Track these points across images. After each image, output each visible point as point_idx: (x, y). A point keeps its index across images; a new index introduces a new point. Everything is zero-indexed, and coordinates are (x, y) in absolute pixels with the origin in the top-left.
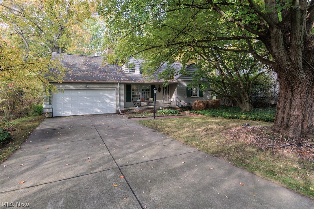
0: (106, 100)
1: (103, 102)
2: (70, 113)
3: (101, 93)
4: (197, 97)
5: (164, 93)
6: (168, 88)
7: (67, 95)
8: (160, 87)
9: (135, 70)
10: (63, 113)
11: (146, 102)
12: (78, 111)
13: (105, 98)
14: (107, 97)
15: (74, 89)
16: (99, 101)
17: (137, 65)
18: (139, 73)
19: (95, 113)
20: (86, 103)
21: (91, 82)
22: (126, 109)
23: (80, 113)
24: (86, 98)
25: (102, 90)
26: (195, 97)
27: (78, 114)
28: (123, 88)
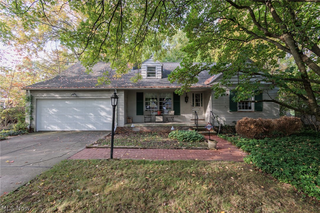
0: (101, 113)
1: (98, 116)
2: (56, 128)
3: (95, 104)
4: (250, 112)
5: (193, 104)
6: (202, 97)
7: (53, 105)
8: (187, 96)
9: (155, 73)
10: (48, 127)
11: (162, 117)
12: (66, 126)
13: (99, 110)
14: (103, 110)
15: (60, 98)
16: (92, 114)
17: (158, 67)
18: (161, 77)
19: (86, 130)
20: (75, 116)
21: (78, 89)
22: (127, 126)
23: (69, 129)
24: (75, 109)
25: (95, 99)
26: (245, 112)
27: (66, 130)
28: (123, 96)
